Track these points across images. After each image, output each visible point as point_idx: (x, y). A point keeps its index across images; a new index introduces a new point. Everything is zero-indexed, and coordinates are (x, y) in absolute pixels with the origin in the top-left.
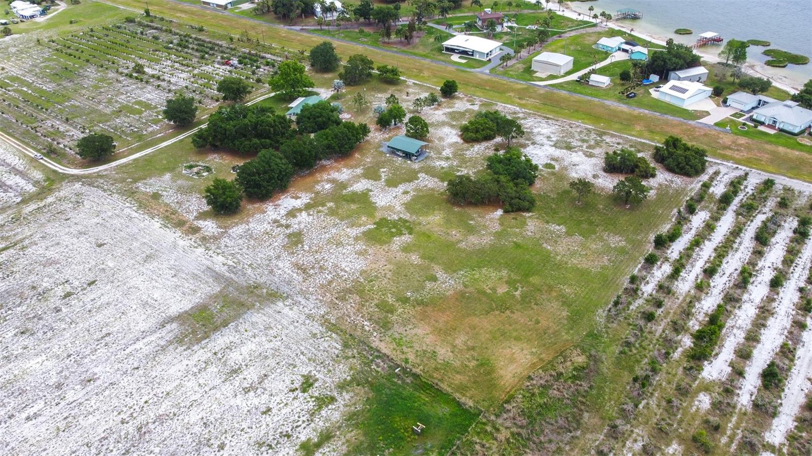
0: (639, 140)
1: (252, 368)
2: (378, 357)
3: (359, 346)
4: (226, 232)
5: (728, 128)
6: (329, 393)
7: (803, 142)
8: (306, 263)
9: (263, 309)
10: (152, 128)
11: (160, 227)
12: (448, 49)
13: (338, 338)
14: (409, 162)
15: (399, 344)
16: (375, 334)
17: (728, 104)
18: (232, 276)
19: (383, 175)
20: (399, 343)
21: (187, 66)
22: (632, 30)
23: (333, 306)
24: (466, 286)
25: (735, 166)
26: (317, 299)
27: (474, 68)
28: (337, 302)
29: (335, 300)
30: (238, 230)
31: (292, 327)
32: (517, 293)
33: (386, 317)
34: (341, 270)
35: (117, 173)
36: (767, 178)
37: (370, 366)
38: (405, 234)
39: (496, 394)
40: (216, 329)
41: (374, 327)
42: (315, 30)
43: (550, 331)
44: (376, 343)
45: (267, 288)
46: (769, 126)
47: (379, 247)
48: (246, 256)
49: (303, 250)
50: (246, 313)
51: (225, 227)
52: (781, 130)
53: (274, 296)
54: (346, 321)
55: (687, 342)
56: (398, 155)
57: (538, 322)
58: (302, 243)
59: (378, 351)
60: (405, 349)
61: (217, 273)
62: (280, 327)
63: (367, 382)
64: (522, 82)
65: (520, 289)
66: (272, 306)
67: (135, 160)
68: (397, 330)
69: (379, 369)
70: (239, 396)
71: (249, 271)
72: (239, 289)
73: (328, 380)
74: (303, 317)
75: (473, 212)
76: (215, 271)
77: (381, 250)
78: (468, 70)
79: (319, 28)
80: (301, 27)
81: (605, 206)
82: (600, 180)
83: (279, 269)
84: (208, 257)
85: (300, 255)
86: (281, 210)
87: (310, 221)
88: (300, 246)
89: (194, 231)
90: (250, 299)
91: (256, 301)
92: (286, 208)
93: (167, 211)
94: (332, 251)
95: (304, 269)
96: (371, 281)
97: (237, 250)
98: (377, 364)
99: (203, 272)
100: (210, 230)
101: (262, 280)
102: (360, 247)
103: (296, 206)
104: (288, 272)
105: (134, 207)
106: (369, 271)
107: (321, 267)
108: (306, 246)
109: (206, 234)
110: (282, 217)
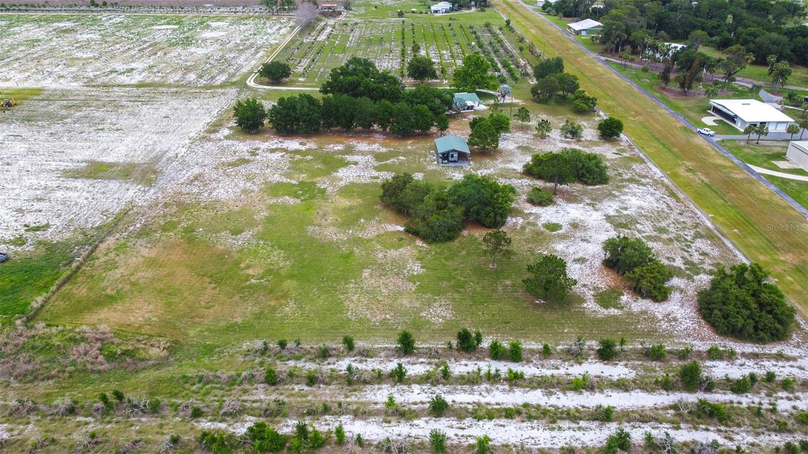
3: (104, 232)
4: (222, 140)
9: (127, 183)
13: (108, 221)
14: (436, 163)
16: (125, 234)
18: (164, 161)
19: (392, 160)
20: (120, 247)
23: (153, 205)
26: (157, 197)
28: (161, 205)
30: (229, 142)
31: (111, 200)
33: (155, 231)
34: (211, 192)
38: (300, 199)
41: (136, 230)
42: (617, 64)
44: (112, 238)
45: (157, 176)
47: (264, 195)
51: (228, 138)
53: (148, 181)
54: (136, 217)
58: (236, 166)
59: (101, 243)
62: (107, 196)
63: (54, 251)
64: (736, 161)
65: (263, 280)
66: (135, 184)
68: (139, 241)
72: (148, 168)
75: (384, 216)
77: (261, 197)
79: (624, 62)
80: (608, 59)
81: (514, 285)
82: (578, 266)
83: (188, 171)
84: (181, 146)
85: (216, 172)
86: (275, 145)
87: (273, 159)
88: (230, 167)
89: (212, 132)
90: (136, 175)
91: (136, 178)
92: (282, 146)
93: (230, 117)
94: (235, 180)
95: (196, 179)
96: (205, 208)
97: (200, 151)
98: (81, 248)
99: (160, 151)
100: (219, 135)
101: (167, 171)
102: (255, 188)
103: (290, 148)
104: (187, 176)
105: (224, 109)
106: (219, 203)
107: (206, 184)
108: (232, 169)
109: (212, 136)
110: (266, 149)
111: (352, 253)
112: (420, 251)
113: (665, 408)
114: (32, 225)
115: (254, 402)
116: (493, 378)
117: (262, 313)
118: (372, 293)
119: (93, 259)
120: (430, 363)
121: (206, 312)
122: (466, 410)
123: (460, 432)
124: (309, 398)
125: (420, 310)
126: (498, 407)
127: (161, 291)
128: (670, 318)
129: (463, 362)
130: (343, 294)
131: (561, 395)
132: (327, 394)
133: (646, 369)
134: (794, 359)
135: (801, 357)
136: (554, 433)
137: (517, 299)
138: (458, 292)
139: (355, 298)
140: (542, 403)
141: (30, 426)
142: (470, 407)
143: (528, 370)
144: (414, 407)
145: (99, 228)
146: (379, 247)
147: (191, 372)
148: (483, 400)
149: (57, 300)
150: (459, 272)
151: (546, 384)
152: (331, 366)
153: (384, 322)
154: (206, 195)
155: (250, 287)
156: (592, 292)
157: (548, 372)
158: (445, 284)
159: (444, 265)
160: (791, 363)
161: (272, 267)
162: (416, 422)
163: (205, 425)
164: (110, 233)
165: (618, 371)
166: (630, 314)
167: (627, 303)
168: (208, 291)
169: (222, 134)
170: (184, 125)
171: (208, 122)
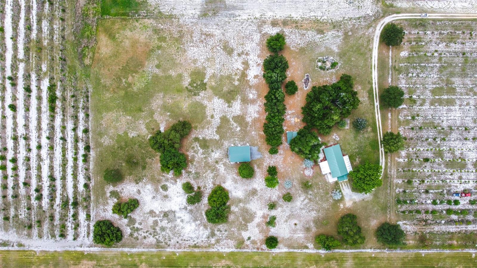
2: (146, 16)
3: (156, 16)
4: (260, 32)
9: (201, 6)
10: (403, 82)
13: (165, 14)
15: (144, 26)
16: (155, 24)
18: (230, 13)
19: (235, 125)
20: (146, 27)
23: (180, 26)
24: (144, 71)
25: (83, 249)
26: (188, 25)
28: (180, 29)
29: (182, 29)
30: (257, 37)
31: (184, 6)
32: (124, 80)
33: (158, 35)
34: (193, 46)
37: (146, 11)
38: (188, 85)
39: (102, 29)
41: (158, 27)
43: (102, 68)
44: (151, 21)
45: (210, 16)
47: (192, 70)
48: (236, 26)
49: (218, 46)
51: (263, 35)
53: (204, 15)
54: (169, 23)
58: (223, 50)
59: (148, 18)
60: (141, 25)
62: (188, 3)
63: (142, 4)
65: (124, 84)
66: (200, 10)
67: (371, 50)
68: (150, 32)
69: (142, 12)
71: (227, 19)
74: (185, 13)
75: (173, 122)
76: (239, 10)
77: (189, 69)
81: (122, 166)
82: (135, 190)
83: (216, 29)
84: (250, 14)
85: (216, 42)
86: (253, 63)
87: (234, 66)
88: (222, 47)
89: (274, 24)
90: (210, 6)
91: (208, 7)
92: (253, 66)
93: (302, 26)
94: (207, 53)
95: (207, 35)
96: (178, 48)
97: (244, 26)
98: (144, 13)
99: (242, 6)
100: (268, 29)
101: (217, 19)
102: (199, 64)
103: (250, 71)
104: (211, 30)
105: (320, 18)
106: (183, 53)
107: (202, 41)
108: (219, 48)
109: (267, 25)
110: (248, 59)
111: (143, 112)
112: (144, 136)
113: (67, 194)
115: (67, 94)
116: (76, 154)
117: (106, 87)
118: (117, 120)
119: (137, 21)
120: (83, 137)
121: (106, 70)
122: (66, 146)
123: (58, 144)
124: (69, 107)
125: (108, 136)
126: (66, 153)
127: (117, 52)
128: (105, 210)
129: (83, 147)
130: (116, 111)
131: (72, 170)
132: (70, 111)
133: (82, 195)
134: (88, 237)
135: (88, 239)
136: (58, 165)
137: (115, 166)
138: (118, 148)
139: (114, 115)
140: (68, 165)
141: (58, 42)
142: (66, 147)
143: (80, 163)
144: (66, 133)
145: (160, 12)
146: (147, 121)
147: (78, 74)
148: (69, 150)
149: (111, 21)
150: (131, 149)
151: (75, 167)
152: (81, 111)
153: (101, 124)
154: (191, 44)
155: (121, 80)
156: (119, 190)
157: (80, 169)
158: (123, 144)
159: (135, 144)
160: (86, 236)
161: (133, 85)
162: (61, 133)
163: (59, 84)
164: (156, 18)
165: (81, 188)
166: (107, 199)
167: (113, 200)
168: (118, 67)
169: (270, 30)
170: (286, 4)
171: (292, 16)
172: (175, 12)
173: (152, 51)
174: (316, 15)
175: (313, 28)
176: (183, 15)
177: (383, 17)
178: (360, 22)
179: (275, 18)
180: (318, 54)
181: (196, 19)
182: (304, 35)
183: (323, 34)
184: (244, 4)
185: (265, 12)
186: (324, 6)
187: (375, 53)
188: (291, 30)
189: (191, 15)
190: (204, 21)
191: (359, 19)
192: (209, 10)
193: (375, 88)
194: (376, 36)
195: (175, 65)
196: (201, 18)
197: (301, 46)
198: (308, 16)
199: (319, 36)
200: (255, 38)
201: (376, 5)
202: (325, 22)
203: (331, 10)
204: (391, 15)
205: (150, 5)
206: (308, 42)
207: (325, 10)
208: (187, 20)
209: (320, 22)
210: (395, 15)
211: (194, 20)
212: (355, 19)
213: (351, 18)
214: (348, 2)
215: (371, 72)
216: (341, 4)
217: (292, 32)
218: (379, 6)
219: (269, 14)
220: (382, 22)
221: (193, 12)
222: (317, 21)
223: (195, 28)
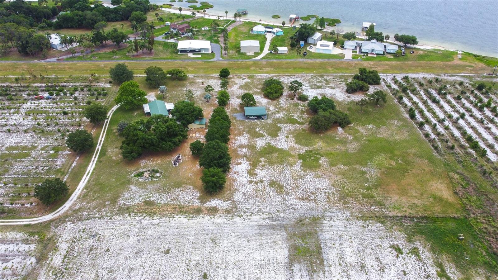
0: (339, 74)
1: (366, 259)
2: (401, 219)
3: (386, 219)
4: (233, 202)
5: (359, 59)
6: (410, 247)
7: (389, 57)
8: (302, 195)
9: (323, 229)
10: (59, 162)
11: (189, 220)
12: (181, 51)
13: (374, 221)
14: (262, 120)
15: (399, 209)
16: (384, 210)
17: (345, 48)
19: (261, 132)
20: (396, 208)
21: (8, 109)
22: (260, 20)
23: (348, 208)
24: (380, 169)
25: (385, 74)
26: (337, 210)
27: (212, 59)
28: (346, 205)
29: (344, 205)
30: (238, 197)
31: (349, 229)
32: (400, 162)
33: (375, 200)
34: (323, 189)
35: (88, 203)
36: (404, 76)
37: (404, 225)
38: (320, 158)
39: (456, 206)
40: (320, 253)
41: (378, 207)
42: (70, 58)
43: (433, 171)
44: (391, 214)
45: (307, 218)
46: (371, 54)
47: (320, 169)
48: (268, 208)
49: (290, 189)
50: (318, 237)
51: (229, 199)
52: (377, 54)
53: (316, 221)
54: (364, 212)
55: (473, 151)
56: (253, 119)
57: (424, 170)
58: (283, 186)
59: (397, 216)
60: (404, 209)
61: (268, 225)
62: (344, 233)
63: (414, 232)
64: (247, 60)
65: (398, 159)
66: (324, 225)
67: (86, 188)
68: (387, 203)
69: (409, 224)
70: (384, 275)
71: (282, 215)
72: (294, 227)
73: (401, 242)
74: (345, 221)
75: (330, 133)
76: (265, 225)
77: (323, 171)
78: (210, 60)
79: (71, 55)
80: (57, 58)
83: (296, 205)
84: (248, 220)
85: (293, 193)
86: (243, 174)
87: (267, 172)
88: (285, 188)
89: (214, 211)
90: (309, 228)
91: (313, 227)
92: (243, 172)
93: (174, 208)
94: (303, 183)
95: (307, 199)
96: (343, 188)
97: (257, 208)
98: (405, 223)
99: (260, 230)
100: (222, 205)
101: (297, 215)
102: (312, 174)
103: (246, 168)
104: (302, 204)
105: (146, 218)
106: (335, 183)
107: (312, 193)
108: (288, 187)
109: (224, 208)
110: (250, 177)
111: (366, 140)
112: (357, 125)
113: (415, 95)
114: (395, 253)
115: (461, 150)
116: (423, 115)
117: (419, 157)
118: (392, 134)
119: (412, 215)
125: (396, 125)
127: (422, 185)
129: (418, 119)
130: (396, 140)
131: (420, 107)
134: (384, 79)
136: (435, 109)
137: (379, 109)
138: (381, 119)
139: (398, 138)
140: (426, 109)
145: (383, 223)
146: (359, 134)
147: (459, 166)
148: (431, 117)
150: (368, 118)
153: (408, 132)
154: (326, 191)
155: (405, 162)
158: (378, 121)
159: (365, 121)
160: (386, 79)
161: (388, 158)
162: (447, 126)
164: (386, 216)
167: (370, 93)
168: (414, 172)
169: (221, 204)
170: (194, 232)
171: (186, 219)
172: (361, 223)
173: (376, 186)
174: (151, 221)
175: (159, 206)
176: (347, 219)
177: (51, 221)
178: (89, 215)
179: (212, 216)
180: (158, 183)
181: (327, 215)
182: (172, 200)
183: (146, 201)
184: (258, 231)
185: (226, 222)
186: (137, 230)
187: (82, 185)
188: (190, 204)
189: (335, 219)
190: (315, 213)
191: (90, 217)
192: (310, 224)
193: (95, 157)
194: (73, 201)
195: (343, 173)
196: (320, 216)
197: (179, 189)
198: (163, 219)
199: (152, 199)
200: (241, 197)
201: (54, 235)
202: (140, 213)
203: (127, 226)
204: (38, 223)
205: (400, 231)
206: (168, 193)
207: (137, 227)
208: (340, 214)
209: (146, 213)
210: (33, 223)
211: (330, 214)
212: (96, 217)
213: (99, 218)
214: (98, 236)
215: (94, 169)
216: (109, 234)
217: (189, 203)
218: (52, 234)
219: (220, 220)
220: (57, 215)
221: (333, 223)
222: (151, 214)
223: (327, 206)
